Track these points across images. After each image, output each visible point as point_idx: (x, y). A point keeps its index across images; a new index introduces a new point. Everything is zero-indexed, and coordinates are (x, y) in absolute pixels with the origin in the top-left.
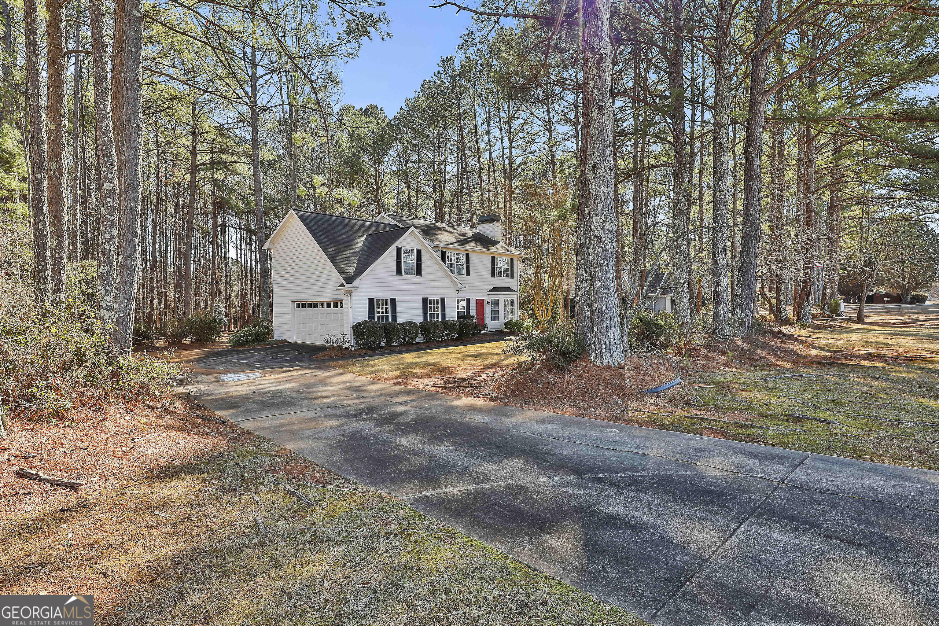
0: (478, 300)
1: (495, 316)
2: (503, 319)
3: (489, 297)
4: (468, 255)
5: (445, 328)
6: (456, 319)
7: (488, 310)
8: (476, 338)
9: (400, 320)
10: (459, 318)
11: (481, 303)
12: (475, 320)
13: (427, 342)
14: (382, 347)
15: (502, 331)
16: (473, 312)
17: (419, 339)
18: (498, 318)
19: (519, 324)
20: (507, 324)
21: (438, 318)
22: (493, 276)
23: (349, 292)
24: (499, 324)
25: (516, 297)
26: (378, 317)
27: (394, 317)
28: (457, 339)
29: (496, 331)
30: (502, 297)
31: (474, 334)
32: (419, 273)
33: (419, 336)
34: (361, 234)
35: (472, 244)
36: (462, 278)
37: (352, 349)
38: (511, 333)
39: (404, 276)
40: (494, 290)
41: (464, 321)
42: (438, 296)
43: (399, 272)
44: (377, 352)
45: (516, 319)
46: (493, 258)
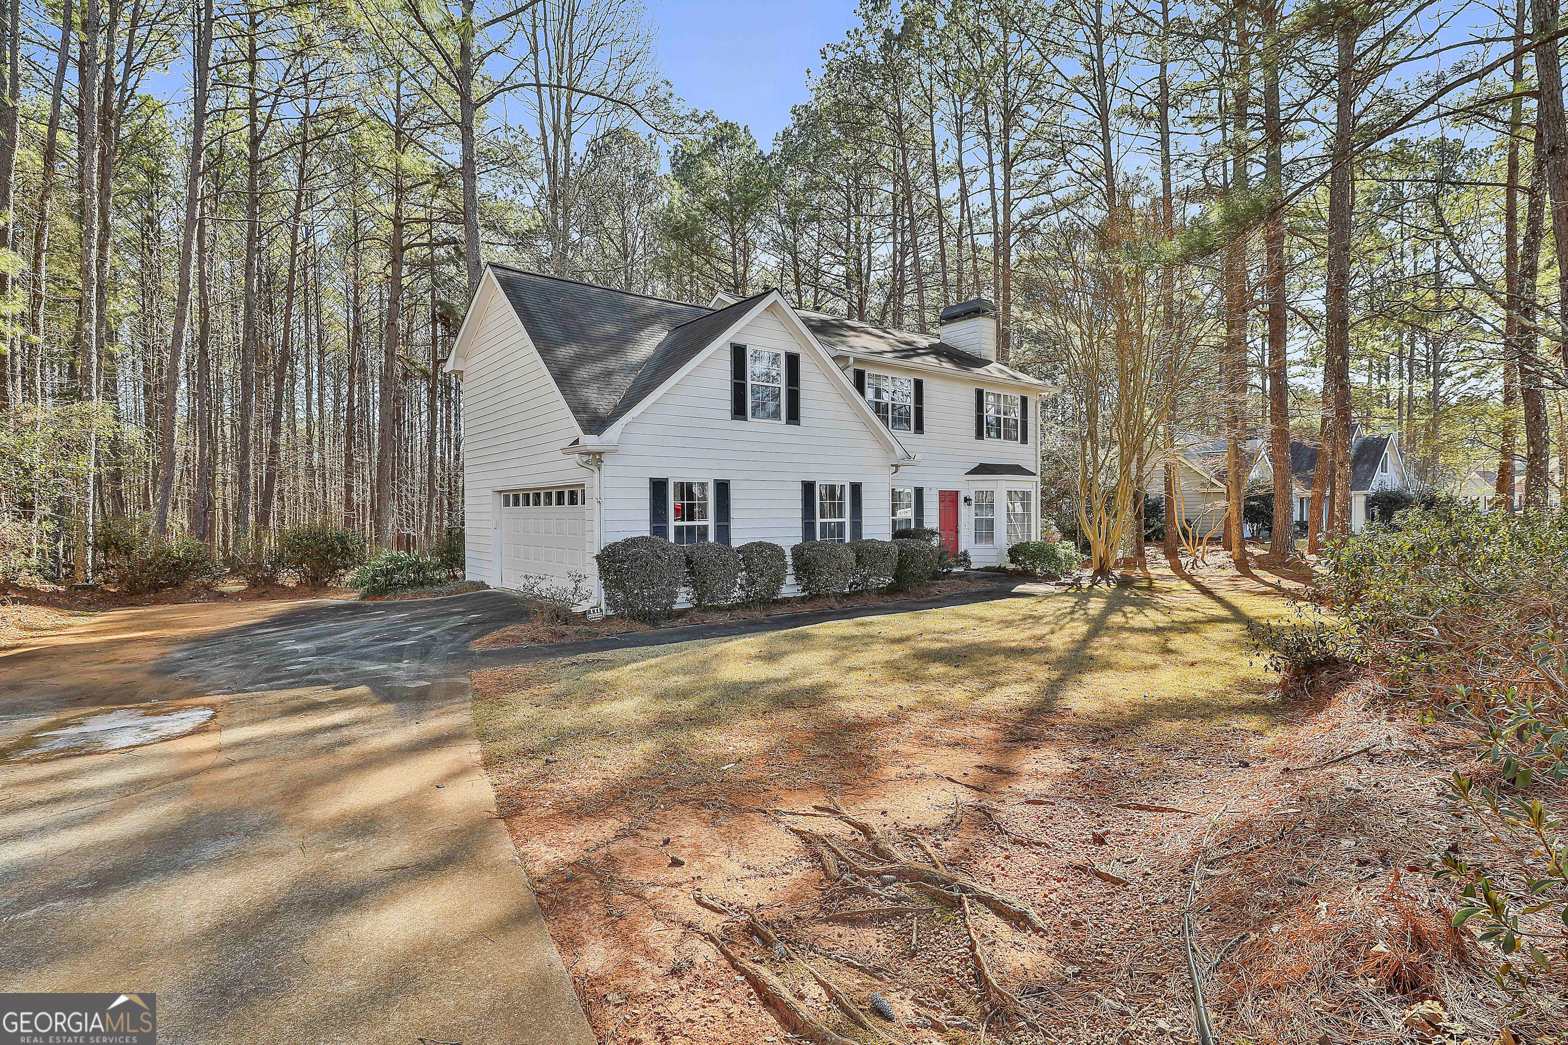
0: (943, 495)
1: (985, 530)
2: (1003, 540)
3: (968, 487)
4: (919, 385)
5: (859, 559)
6: (888, 538)
7: (967, 516)
8: (943, 588)
9: (737, 540)
10: (897, 535)
11: (950, 500)
12: (935, 542)
13: (812, 598)
14: (682, 613)
15: (1001, 570)
16: (932, 521)
17: (790, 588)
18: (990, 537)
19: (1043, 553)
20: (1014, 553)
21: (841, 534)
22: (979, 435)
23: (596, 458)
24: (994, 552)
25: (1031, 485)
26: (679, 530)
27: (723, 531)
28: (891, 591)
29: (987, 569)
30: (1001, 485)
31: (936, 576)
32: (793, 416)
33: (790, 579)
34: (656, 327)
35: (931, 360)
36: (906, 437)
37: (594, 616)
38: (1027, 576)
39: (754, 425)
40: (983, 469)
41: (912, 544)
42: (843, 480)
43: (739, 411)
44: (665, 627)
45: (1033, 539)
46: (980, 394)
